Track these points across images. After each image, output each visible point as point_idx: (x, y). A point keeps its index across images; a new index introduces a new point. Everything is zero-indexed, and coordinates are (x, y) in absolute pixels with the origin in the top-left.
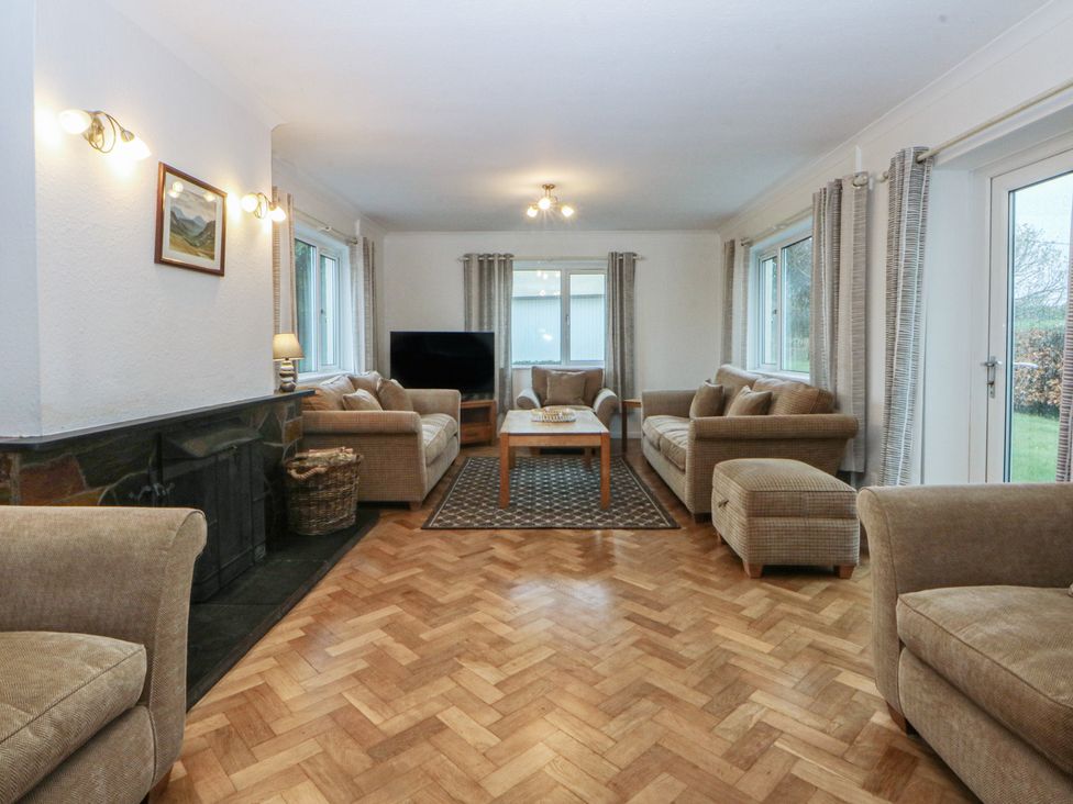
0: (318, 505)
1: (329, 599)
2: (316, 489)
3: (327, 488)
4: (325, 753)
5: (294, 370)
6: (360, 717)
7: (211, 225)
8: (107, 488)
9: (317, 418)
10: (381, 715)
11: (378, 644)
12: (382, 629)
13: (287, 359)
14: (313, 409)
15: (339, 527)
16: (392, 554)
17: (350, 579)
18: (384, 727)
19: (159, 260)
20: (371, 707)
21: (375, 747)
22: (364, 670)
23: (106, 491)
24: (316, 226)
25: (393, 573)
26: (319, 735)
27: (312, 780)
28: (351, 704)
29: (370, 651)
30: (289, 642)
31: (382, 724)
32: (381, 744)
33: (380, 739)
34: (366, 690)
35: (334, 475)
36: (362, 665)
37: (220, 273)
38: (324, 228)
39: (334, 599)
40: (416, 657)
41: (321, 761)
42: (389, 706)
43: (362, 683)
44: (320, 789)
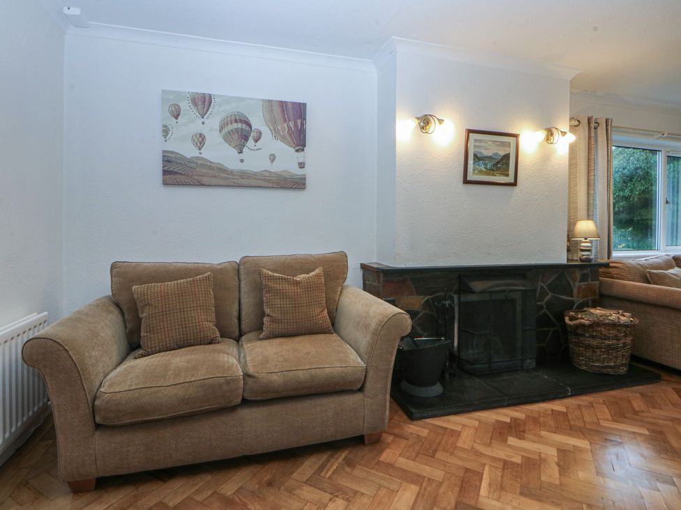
0: (586, 348)
1: (550, 412)
2: (583, 335)
3: (593, 337)
4: (441, 484)
5: (591, 247)
6: (478, 484)
7: (507, 157)
8: (427, 298)
9: (611, 284)
10: (489, 492)
11: (543, 456)
12: (558, 450)
13: (586, 239)
14: (613, 278)
15: (605, 371)
16: (637, 409)
17: (580, 409)
18: (481, 499)
19: (466, 181)
20: (490, 485)
21: (464, 504)
22: (513, 463)
23: (426, 299)
24: (653, 135)
25: (617, 422)
26: (448, 473)
27: (420, 489)
28: (483, 474)
29: (532, 456)
30: (496, 420)
31: (484, 497)
32: (469, 506)
33: (472, 503)
34: (500, 474)
35: (599, 329)
36: (518, 460)
37: (514, 184)
38: (660, 135)
39: (553, 414)
40: (557, 482)
41: (434, 485)
42: (500, 492)
43: (504, 469)
44: (417, 496)
